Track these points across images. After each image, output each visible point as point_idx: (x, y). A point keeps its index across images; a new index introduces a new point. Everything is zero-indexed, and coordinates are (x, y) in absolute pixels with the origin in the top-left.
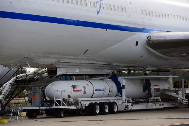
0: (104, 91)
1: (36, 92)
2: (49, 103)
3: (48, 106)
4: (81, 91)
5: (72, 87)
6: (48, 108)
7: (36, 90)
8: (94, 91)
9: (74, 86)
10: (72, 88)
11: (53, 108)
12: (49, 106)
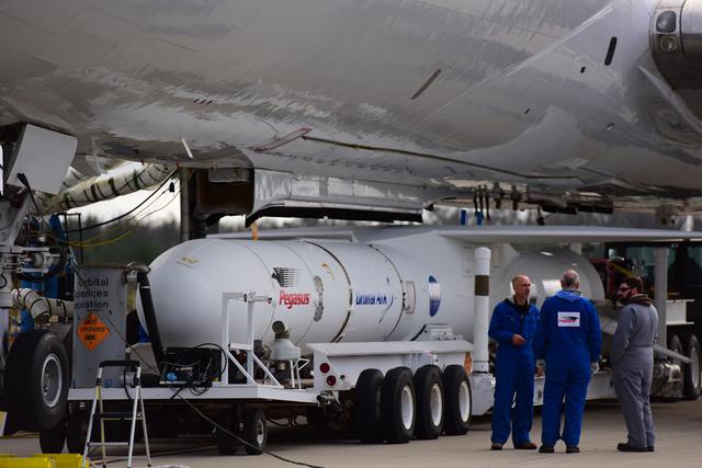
0: (384, 307)
1: (102, 299)
2: (186, 363)
3: (182, 387)
4: (308, 300)
5: (274, 276)
6: (187, 394)
7: (102, 289)
8: (351, 303)
9: (282, 270)
10: (275, 281)
11: (212, 394)
12: (189, 385)
